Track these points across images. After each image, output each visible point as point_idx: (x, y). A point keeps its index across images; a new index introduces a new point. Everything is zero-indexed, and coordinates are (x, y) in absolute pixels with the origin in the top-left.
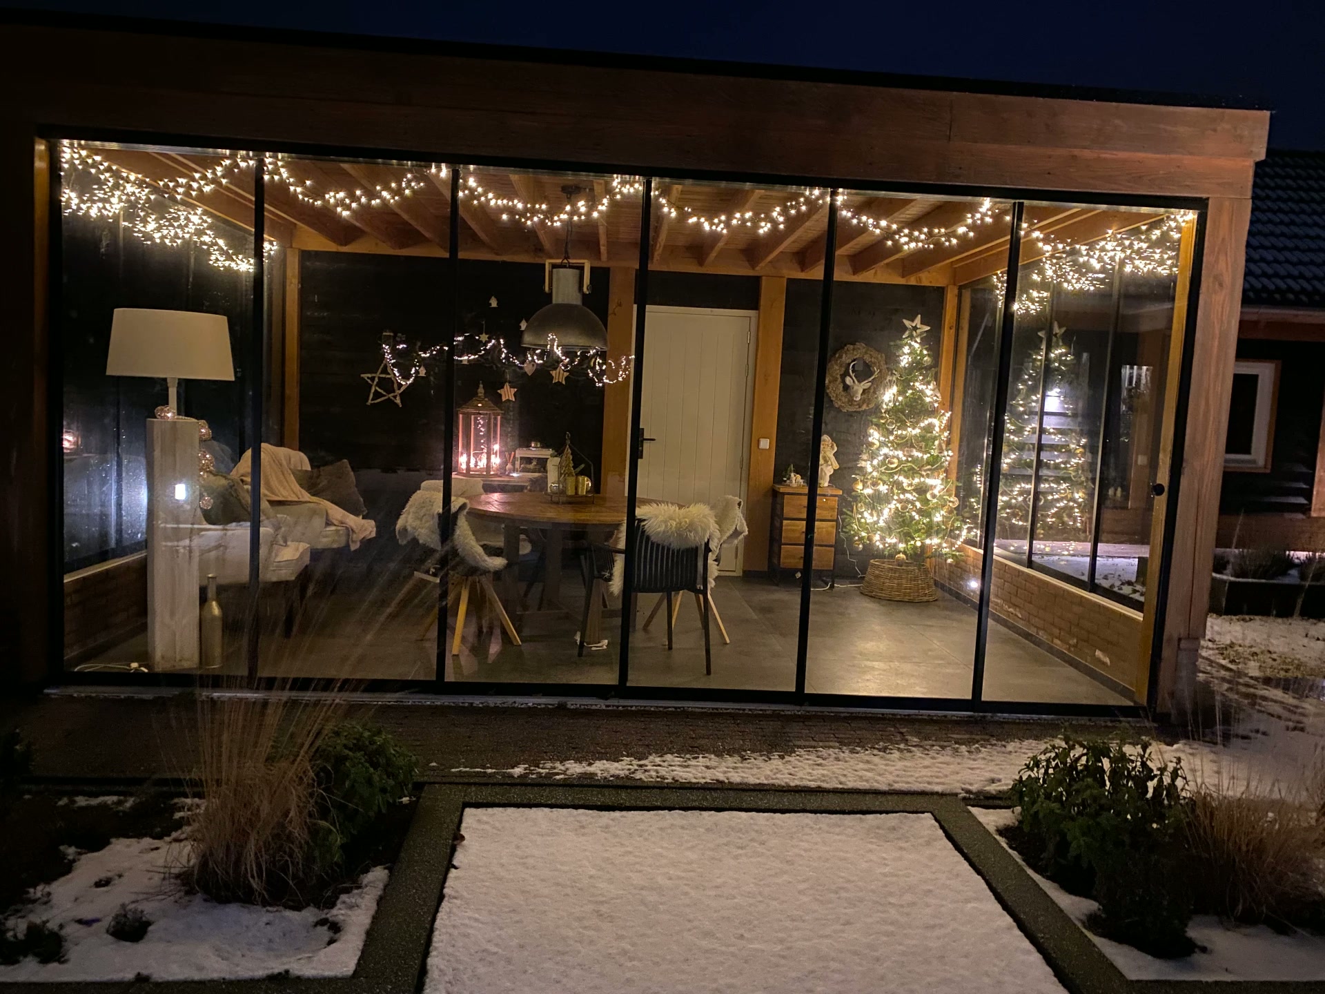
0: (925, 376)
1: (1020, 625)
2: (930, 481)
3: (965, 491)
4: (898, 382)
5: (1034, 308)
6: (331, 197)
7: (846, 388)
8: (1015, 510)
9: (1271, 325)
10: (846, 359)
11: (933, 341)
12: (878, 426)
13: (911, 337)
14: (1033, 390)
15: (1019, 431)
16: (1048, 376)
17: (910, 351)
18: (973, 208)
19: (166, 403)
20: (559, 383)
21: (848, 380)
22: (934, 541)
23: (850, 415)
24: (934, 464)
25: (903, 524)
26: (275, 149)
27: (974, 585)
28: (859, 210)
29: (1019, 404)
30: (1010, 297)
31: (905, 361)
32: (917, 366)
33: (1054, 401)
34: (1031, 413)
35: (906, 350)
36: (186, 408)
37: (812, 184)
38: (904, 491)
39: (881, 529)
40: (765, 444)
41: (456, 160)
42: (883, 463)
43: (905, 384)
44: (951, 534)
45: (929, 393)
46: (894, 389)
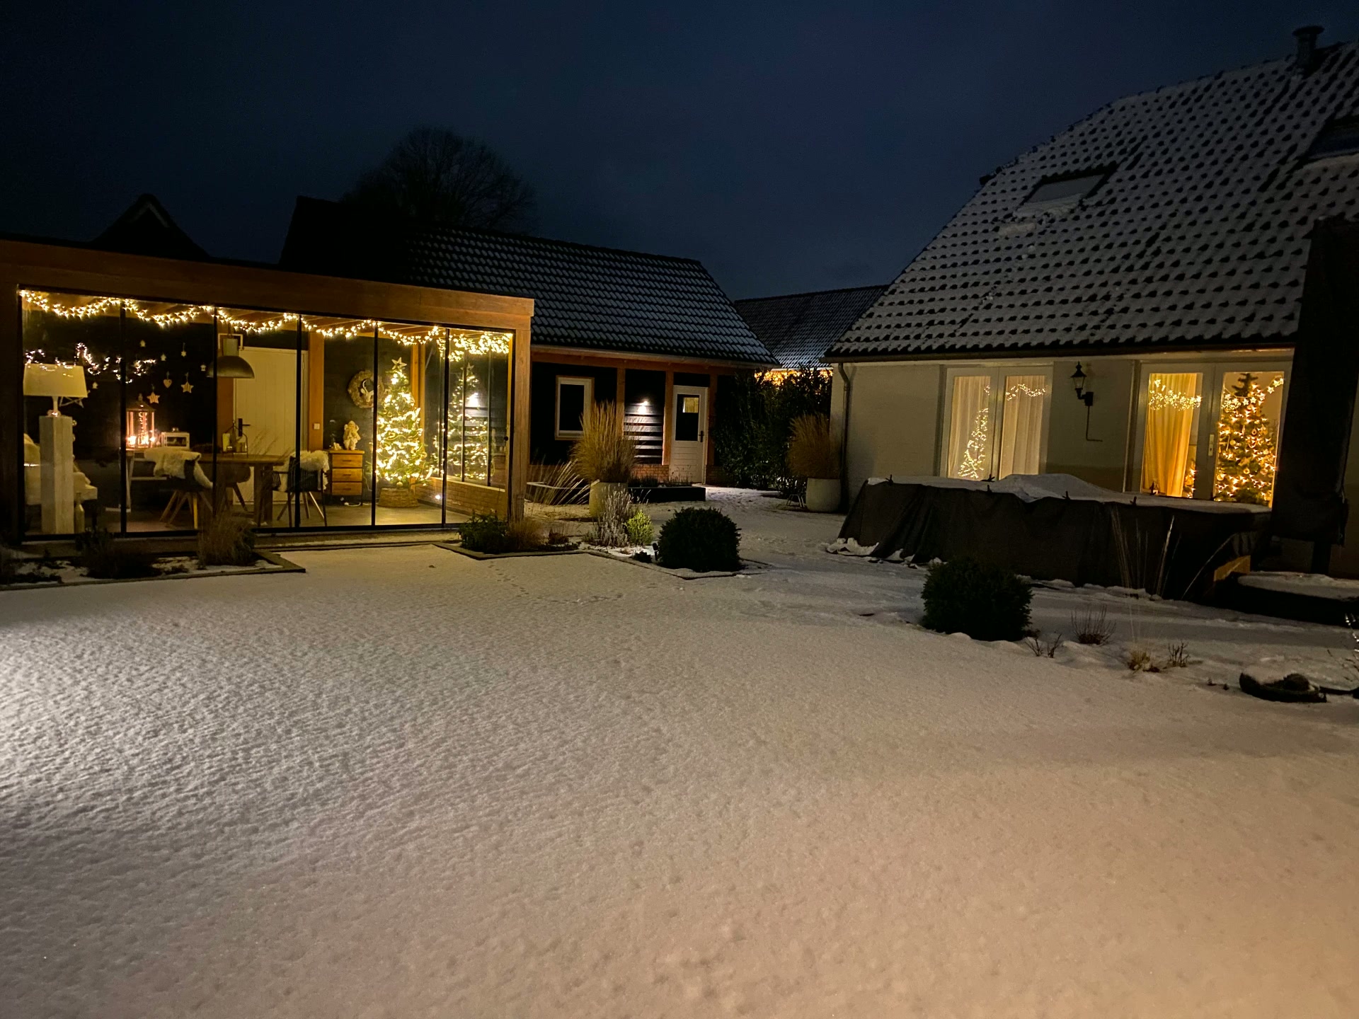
0: (405, 389)
1: (461, 509)
2: (412, 444)
3: (430, 449)
4: (392, 392)
5: (458, 359)
6: (156, 317)
7: (362, 395)
8: (455, 457)
9: (587, 358)
10: (360, 379)
11: (407, 371)
12: (383, 416)
13: (397, 369)
14: (459, 397)
15: (454, 418)
16: (467, 390)
17: (397, 377)
18: (431, 330)
19: (52, 408)
20: (187, 392)
21: (362, 391)
22: (416, 475)
23: (364, 409)
24: (414, 436)
25: (398, 466)
26: (129, 297)
27: (438, 497)
28: (387, 328)
29: (453, 404)
30: (447, 353)
31: (395, 381)
32: (401, 384)
33: (474, 400)
34: (460, 408)
35: (395, 375)
36: (63, 411)
37: (366, 318)
38: (399, 449)
39: (388, 471)
40: (317, 426)
41: (217, 305)
42: (387, 435)
43: (395, 394)
44: (424, 473)
45: (408, 398)
46: (390, 397)
